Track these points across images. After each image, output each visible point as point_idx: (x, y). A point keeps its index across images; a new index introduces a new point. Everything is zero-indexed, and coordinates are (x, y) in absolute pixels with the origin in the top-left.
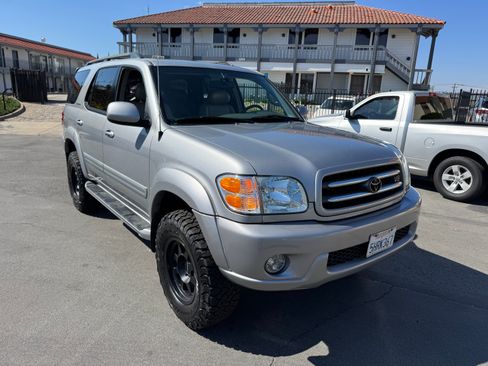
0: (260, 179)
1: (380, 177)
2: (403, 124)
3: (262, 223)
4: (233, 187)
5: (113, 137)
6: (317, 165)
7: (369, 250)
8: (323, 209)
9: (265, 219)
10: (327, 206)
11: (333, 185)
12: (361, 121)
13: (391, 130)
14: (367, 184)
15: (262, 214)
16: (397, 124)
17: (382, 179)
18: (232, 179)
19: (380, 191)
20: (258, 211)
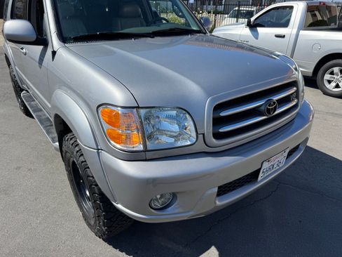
0: (143, 112)
1: (276, 98)
2: (295, 31)
3: (146, 160)
4: (113, 120)
5: (25, 54)
6: (209, 93)
7: (261, 175)
8: (214, 140)
9: (149, 155)
10: (218, 136)
11: (224, 114)
12: (259, 29)
13: (284, 36)
14: (263, 108)
15: (146, 150)
16: (290, 31)
17: (277, 101)
18: (112, 111)
19: (276, 113)
20: (141, 147)
